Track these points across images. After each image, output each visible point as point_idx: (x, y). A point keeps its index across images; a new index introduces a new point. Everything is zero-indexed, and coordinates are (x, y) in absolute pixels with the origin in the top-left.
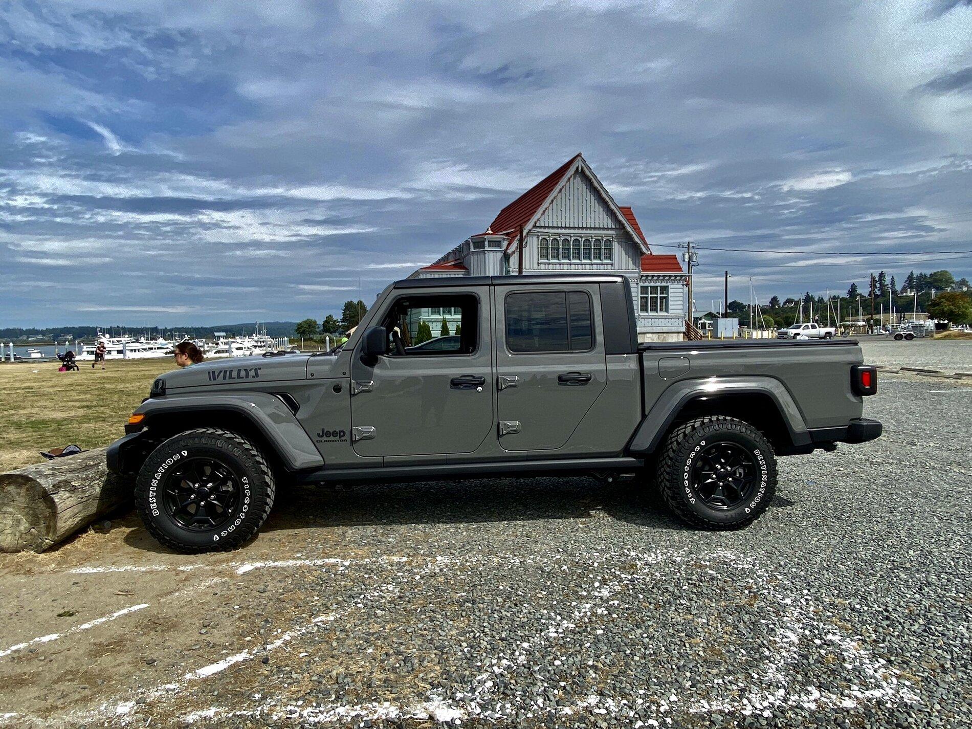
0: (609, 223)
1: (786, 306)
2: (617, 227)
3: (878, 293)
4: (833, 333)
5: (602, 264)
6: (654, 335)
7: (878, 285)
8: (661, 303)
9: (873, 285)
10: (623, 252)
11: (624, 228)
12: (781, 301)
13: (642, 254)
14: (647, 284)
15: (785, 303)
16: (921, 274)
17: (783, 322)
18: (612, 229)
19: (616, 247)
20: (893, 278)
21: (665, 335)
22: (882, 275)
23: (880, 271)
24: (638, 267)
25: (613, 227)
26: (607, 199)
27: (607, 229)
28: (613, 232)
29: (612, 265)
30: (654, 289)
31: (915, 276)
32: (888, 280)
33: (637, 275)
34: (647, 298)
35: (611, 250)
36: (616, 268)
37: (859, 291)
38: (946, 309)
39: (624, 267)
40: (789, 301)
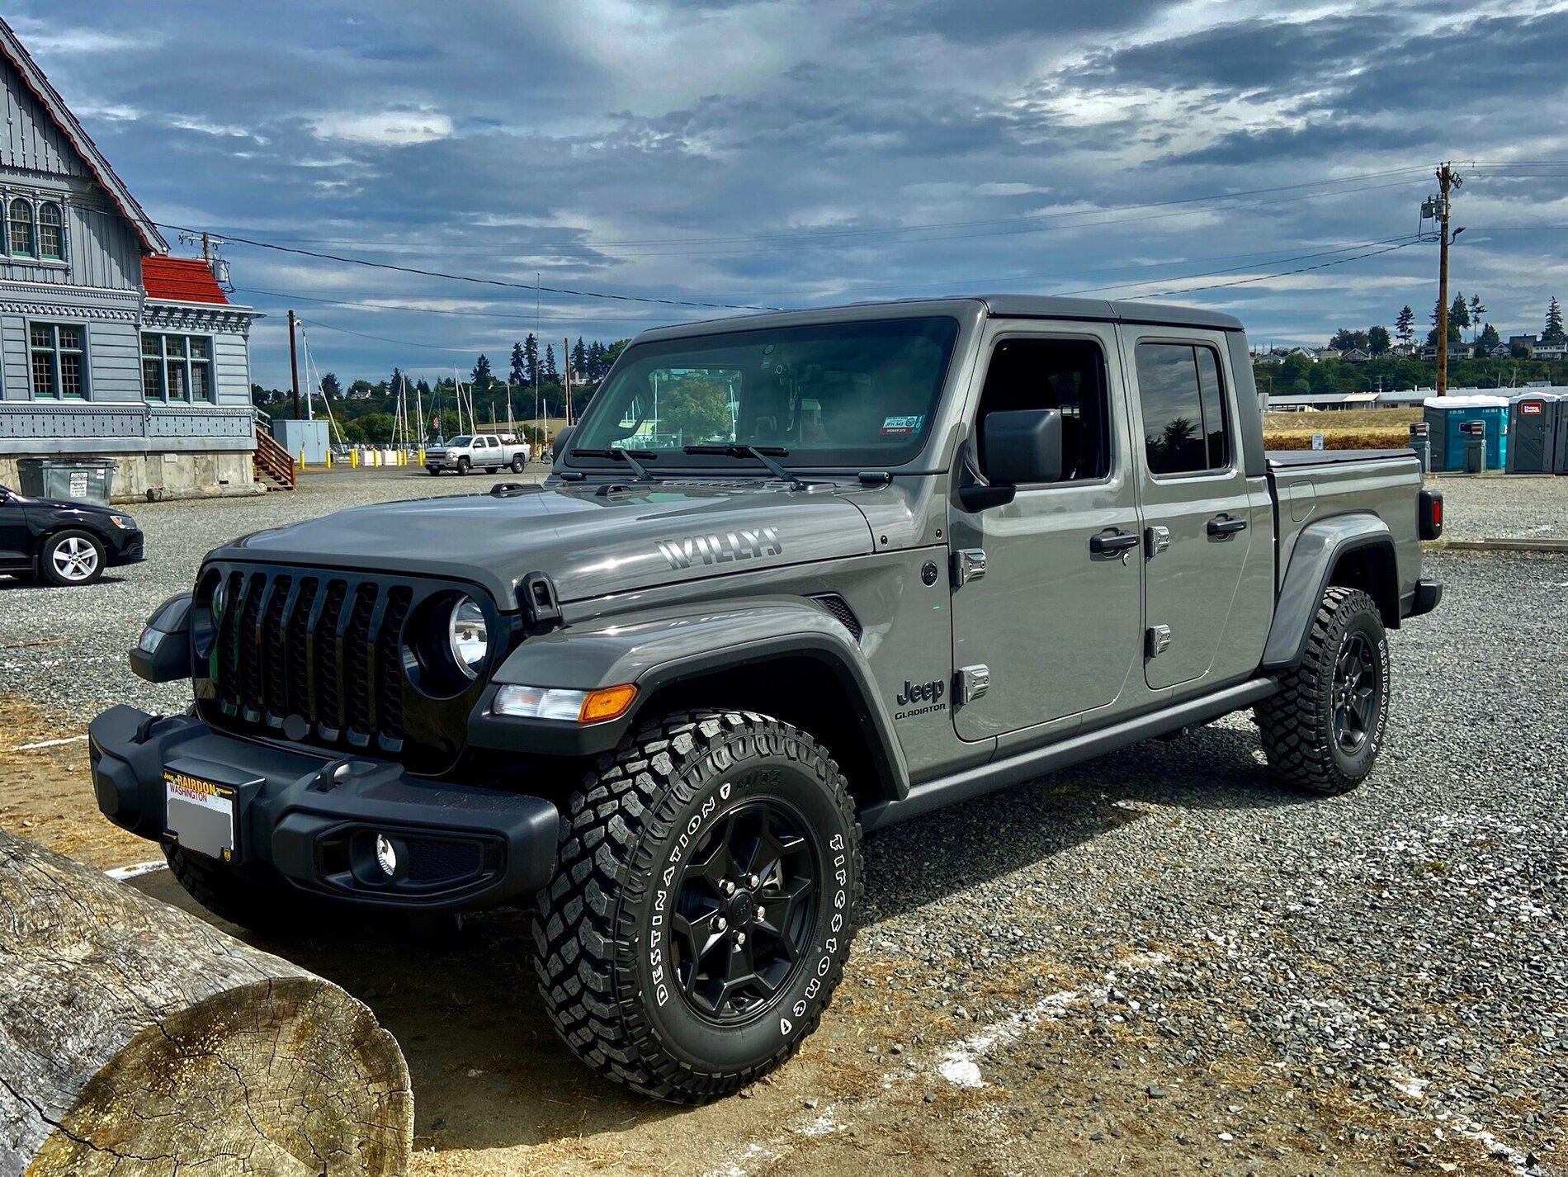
0: (52, 160)
1: (354, 397)
2: (75, 173)
3: (527, 377)
4: (527, 455)
5: (39, 267)
6: (184, 457)
7: (525, 362)
8: (173, 377)
9: (517, 363)
10: (94, 240)
11: (95, 178)
12: (344, 387)
13: (147, 250)
14: (156, 329)
15: (351, 392)
16: (595, 344)
17: (363, 431)
18: (59, 176)
19: (74, 225)
20: (550, 349)
21: (210, 457)
22: (530, 341)
23: (527, 332)
24: (137, 284)
25: (65, 172)
26: (45, 96)
27: (48, 174)
28: (65, 185)
29: (66, 271)
30: (177, 342)
31: (585, 348)
32: (541, 353)
33: (135, 305)
34: (159, 364)
35: (59, 231)
36: (79, 280)
37: (493, 373)
38: (692, 412)
39: (98, 282)
40: (360, 386)
